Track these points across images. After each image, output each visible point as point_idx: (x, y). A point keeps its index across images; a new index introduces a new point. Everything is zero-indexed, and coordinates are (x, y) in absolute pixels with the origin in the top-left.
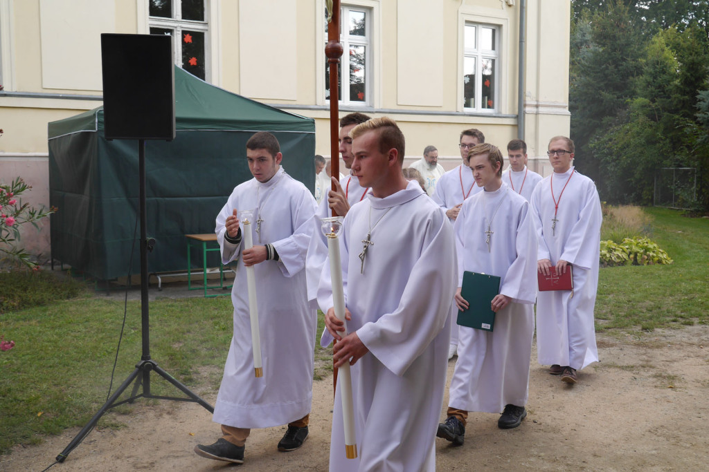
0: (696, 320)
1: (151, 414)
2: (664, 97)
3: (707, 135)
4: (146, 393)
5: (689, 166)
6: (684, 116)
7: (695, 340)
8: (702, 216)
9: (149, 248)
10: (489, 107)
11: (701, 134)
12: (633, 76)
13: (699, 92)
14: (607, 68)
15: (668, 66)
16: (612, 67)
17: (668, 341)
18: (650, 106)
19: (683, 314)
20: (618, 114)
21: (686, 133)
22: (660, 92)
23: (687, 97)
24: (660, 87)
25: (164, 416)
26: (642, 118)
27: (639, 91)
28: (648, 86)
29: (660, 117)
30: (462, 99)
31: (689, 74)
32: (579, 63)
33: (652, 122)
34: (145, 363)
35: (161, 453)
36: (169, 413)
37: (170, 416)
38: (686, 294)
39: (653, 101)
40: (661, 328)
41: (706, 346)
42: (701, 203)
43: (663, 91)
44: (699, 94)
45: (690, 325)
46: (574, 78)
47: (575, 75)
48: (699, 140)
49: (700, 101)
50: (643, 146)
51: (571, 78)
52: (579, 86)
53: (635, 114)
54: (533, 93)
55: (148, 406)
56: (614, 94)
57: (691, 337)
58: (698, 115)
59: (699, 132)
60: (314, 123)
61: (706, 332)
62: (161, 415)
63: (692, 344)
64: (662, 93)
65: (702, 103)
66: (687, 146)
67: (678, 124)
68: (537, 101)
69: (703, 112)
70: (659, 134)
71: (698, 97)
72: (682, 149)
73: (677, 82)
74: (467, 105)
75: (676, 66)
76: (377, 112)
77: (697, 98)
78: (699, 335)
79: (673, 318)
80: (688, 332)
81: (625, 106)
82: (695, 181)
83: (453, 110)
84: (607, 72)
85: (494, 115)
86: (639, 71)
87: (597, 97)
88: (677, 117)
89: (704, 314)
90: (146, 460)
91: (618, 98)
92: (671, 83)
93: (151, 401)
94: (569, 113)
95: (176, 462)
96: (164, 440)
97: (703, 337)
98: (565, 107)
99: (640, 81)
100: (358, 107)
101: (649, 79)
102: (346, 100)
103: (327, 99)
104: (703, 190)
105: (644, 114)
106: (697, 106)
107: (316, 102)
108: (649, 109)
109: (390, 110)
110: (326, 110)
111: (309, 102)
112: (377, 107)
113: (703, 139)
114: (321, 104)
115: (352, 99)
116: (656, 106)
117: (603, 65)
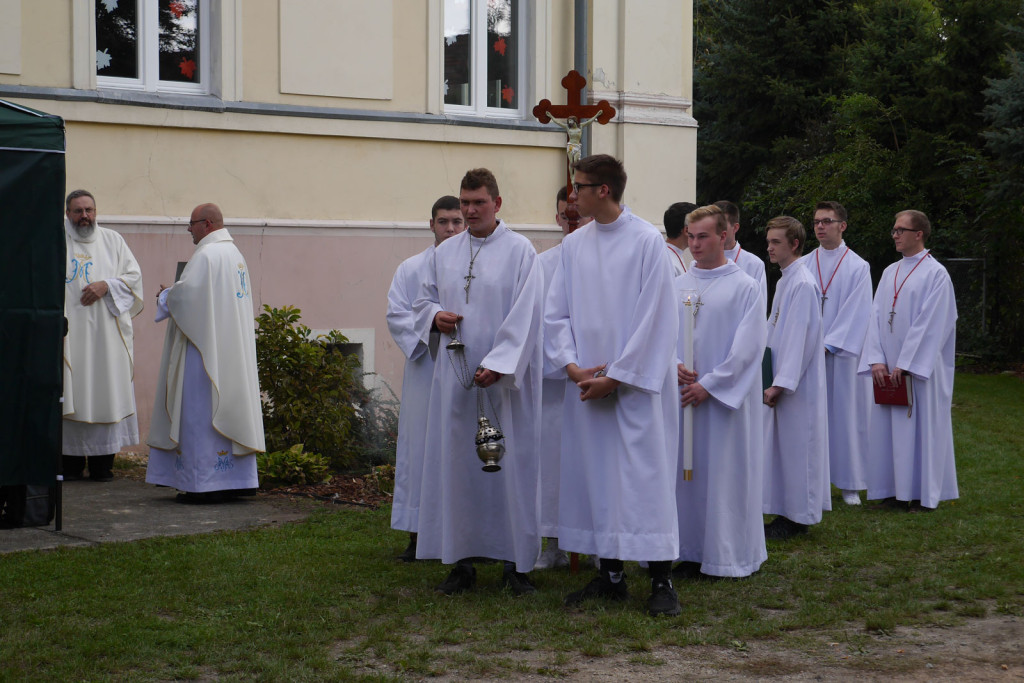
0: (990, 606)
2: (911, 94)
3: (1007, 182)
5: (969, 254)
6: (955, 137)
7: (990, 651)
8: (1001, 369)
10: (505, 105)
11: (995, 180)
12: (841, 43)
13: (989, 81)
14: (782, 24)
15: (919, 20)
16: (792, 22)
17: (928, 655)
18: (880, 114)
19: (960, 591)
20: (808, 131)
21: (960, 177)
22: (901, 80)
23: (961, 94)
24: (901, 69)
26: (862, 143)
27: (854, 79)
28: (874, 67)
29: (902, 138)
30: (439, 85)
31: (965, 40)
32: (718, 11)
33: (886, 150)
38: (968, 547)
39: (888, 103)
40: (910, 624)
41: (1015, 664)
42: (998, 338)
43: (909, 80)
44: (989, 87)
45: (977, 616)
46: (708, 46)
47: (710, 39)
48: (990, 194)
49: (991, 102)
50: (866, 206)
51: (699, 48)
52: (718, 64)
53: (846, 132)
54: (611, 74)
56: (799, 84)
57: (980, 644)
58: (987, 134)
59: (989, 176)
60: (61, 128)
61: (1014, 633)
63: (982, 662)
64: (907, 84)
65: (995, 106)
66: (965, 208)
67: (942, 156)
68: (620, 92)
69: (998, 129)
70: (902, 180)
71: (987, 92)
72: (952, 214)
73: (939, 59)
74: (453, 98)
75: (938, 27)
76: (228, 110)
77: (983, 97)
78: (997, 639)
79: (939, 602)
80: (972, 633)
81: (824, 112)
82: (983, 288)
83: (418, 110)
84: (781, 32)
85: (517, 123)
86: (854, 31)
87: (760, 90)
88: (940, 138)
89: (1009, 590)
91: (808, 94)
92: (927, 61)
94: (694, 123)
97: (1009, 645)
98: (684, 108)
99: (855, 56)
100: (180, 97)
101: (878, 50)
102: (149, 79)
103: (101, 72)
104: (1003, 310)
105: (867, 131)
106: (984, 113)
107: (72, 82)
108: (878, 119)
109: (260, 104)
110: (98, 100)
111: (55, 81)
112: (228, 97)
113: (1000, 191)
114: (85, 87)
115: (164, 76)
116: (894, 113)
117: (772, 16)
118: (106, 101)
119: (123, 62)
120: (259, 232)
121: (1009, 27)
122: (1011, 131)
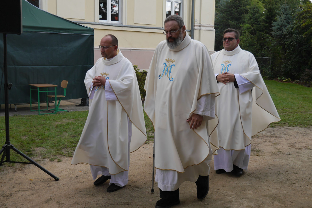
1: (11, 171)
2: (257, 24)
3: (276, 42)
4: (8, 160)
5: (267, 56)
6: (266, 33)
7: (269, 134)
8: (273, 79)
9: (9, 88)
12: (244, 14)
13: (273, 22)
14: (232, 10)
15: (260, 10)
16: (234, 10)
18: (251, 28)
21: (267, 41)
22: (255, 22)
23: (267, 25)
24: (255, 19)
25: (17, 171)
26: (247, 34)
27: (246, 21)
28: (250, 19)
29: (255, 33)
31: (268, 14)
32: (219, 7)
33: (252, 36)
34: (7, 145)
35: (15, 189)
36: (20, 170)
37: (20, 172)
39: (253, 26)
41: (273, 137)
42: (273, 73)
43: (257, 21)
44: (273, 23)
46: (217, 14)
47: (218, 13)
48: (272, 45)
49: (273, 26)
50: (248, 46)
51: (216, 14)
52: (219, 18)
53: (244, 32)
54: (198, 20)
55: (9, 167)
56: (235, 22)
57: (267, 133)
58: (272, 33)
59: (272, 41)
60: (93, 30)
61: (273, 131)
62: (16, 171)
63: (267, 136)
64: (256, 22)
66: (267, 47)
67: (263, 37)
68: (200, 24)
69: (274, 32)
70: (255, 41)
71: (272, 24)
72: (265, 48)
73: (263, 17)
75: (263, 11)
76: (124, 27)
77: (272, 25)
78: (270, 132)
81: (240, 28)
82: (270, 63)
83: (161, 27)
84: (232, 11)
86: (246, 12)
87: (227, 23)
88: (263, 33)
90: (8, 192)
91: (237, 24)
92: (261, 18)
93: (11, 164)
94: (215, 30)
95: (23, 193)
96: (17, 183)
97: (272, 133)
98: (213, 27)
99: (247, 16)
100: (115, 24)
101: (251, 15)
102: (109, 20)
103: (100, 19)
104: (274, 68)
105: (248, 32)
106: (272, 29)
107: (94, 21)
108: (251, 29)
109: (131, 26)
110: (99, 25)
111: (91, 21)
112: (124, 24)
113: (274, 44)
114: (97, 22)
115: (112, 20)
116: (254, 28)
117: (230, 8)
118: (101, 25)
119: (104, 17)
120: (130, 50)
121: (277, 11)
122: (277, 32)
